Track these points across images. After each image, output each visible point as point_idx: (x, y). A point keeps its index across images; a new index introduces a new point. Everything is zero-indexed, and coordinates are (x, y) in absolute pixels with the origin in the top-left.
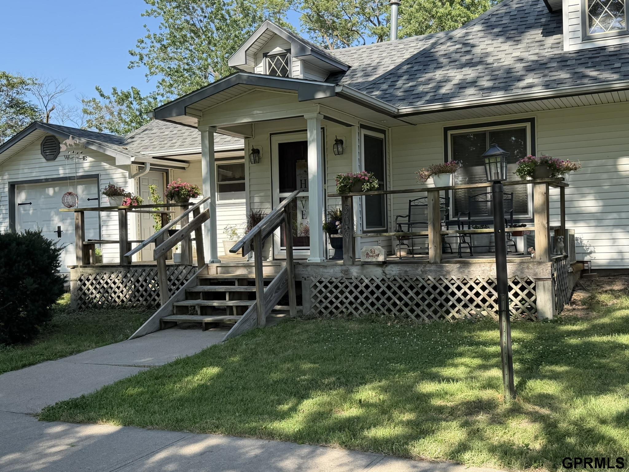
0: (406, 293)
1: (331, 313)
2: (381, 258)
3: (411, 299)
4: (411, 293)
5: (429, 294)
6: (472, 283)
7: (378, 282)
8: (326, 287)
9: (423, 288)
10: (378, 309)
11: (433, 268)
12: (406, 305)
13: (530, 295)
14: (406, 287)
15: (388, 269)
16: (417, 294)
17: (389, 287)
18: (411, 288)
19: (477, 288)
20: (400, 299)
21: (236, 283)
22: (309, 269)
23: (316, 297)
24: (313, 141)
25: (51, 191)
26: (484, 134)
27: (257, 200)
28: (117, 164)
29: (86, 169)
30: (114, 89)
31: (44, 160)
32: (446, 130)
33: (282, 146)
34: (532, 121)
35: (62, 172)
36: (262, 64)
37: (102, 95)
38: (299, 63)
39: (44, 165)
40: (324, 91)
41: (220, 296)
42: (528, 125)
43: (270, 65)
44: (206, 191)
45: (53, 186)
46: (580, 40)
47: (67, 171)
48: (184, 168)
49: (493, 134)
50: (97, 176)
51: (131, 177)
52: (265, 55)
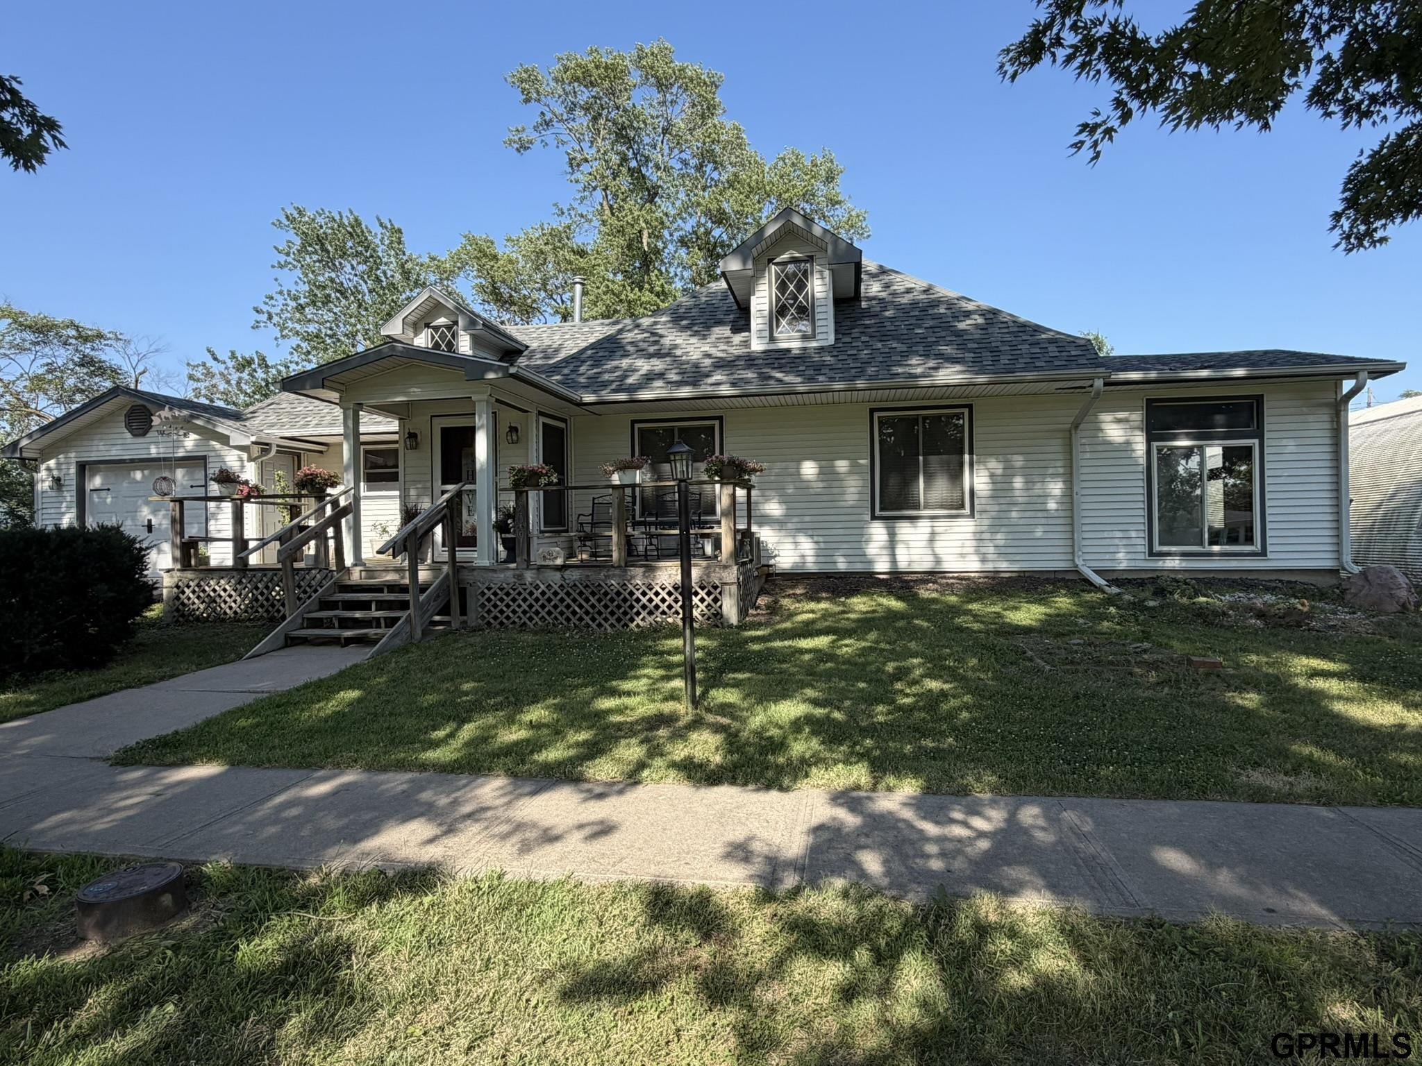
0: (587, 600)
1: (501, 623)
2: (559, 562)
3: (593, 606)
4: (593, 600)
5: (612, 600)
6: (657, 588)
7: (556, 587)
8: (495, 594)
9: (606, 594)
10: (556, 618)
11: (617, 572)
12: (587, 613)
13: (716, 600)
14: (587, 593)
15: (567, 573)
16: (599, 600)
17: (568, 594)
18: (593, 594)
19: (663, 594)
20: (581, 606)
21: (386, 590)
22: (475, 573)
23: (483, 606)
24: (482, 427)
25: (138, 475)
26: (672, 430)
27: (413, 492)
28: (231, 444)
29: (189, 448)
30: (233, 353)
31: (129, 435)
32: (634, 422)
33: (445, 431)
34: (720, 418)
35: (154, 451)
36: (423, 335)
37: (215, 359)
38: (468, 338)
39: (129, 441)
40: (495, 371)
41: (365, 606)
42: (717, 423)
43: (433, 337)
44: (348, 481)
45: (142, 470)
46: (767, 340)
47: (162, 450)
48: (321, 452)
49: (681, 430)
50: (204, 458)
51: (250, 459)
52: (427, 326)
